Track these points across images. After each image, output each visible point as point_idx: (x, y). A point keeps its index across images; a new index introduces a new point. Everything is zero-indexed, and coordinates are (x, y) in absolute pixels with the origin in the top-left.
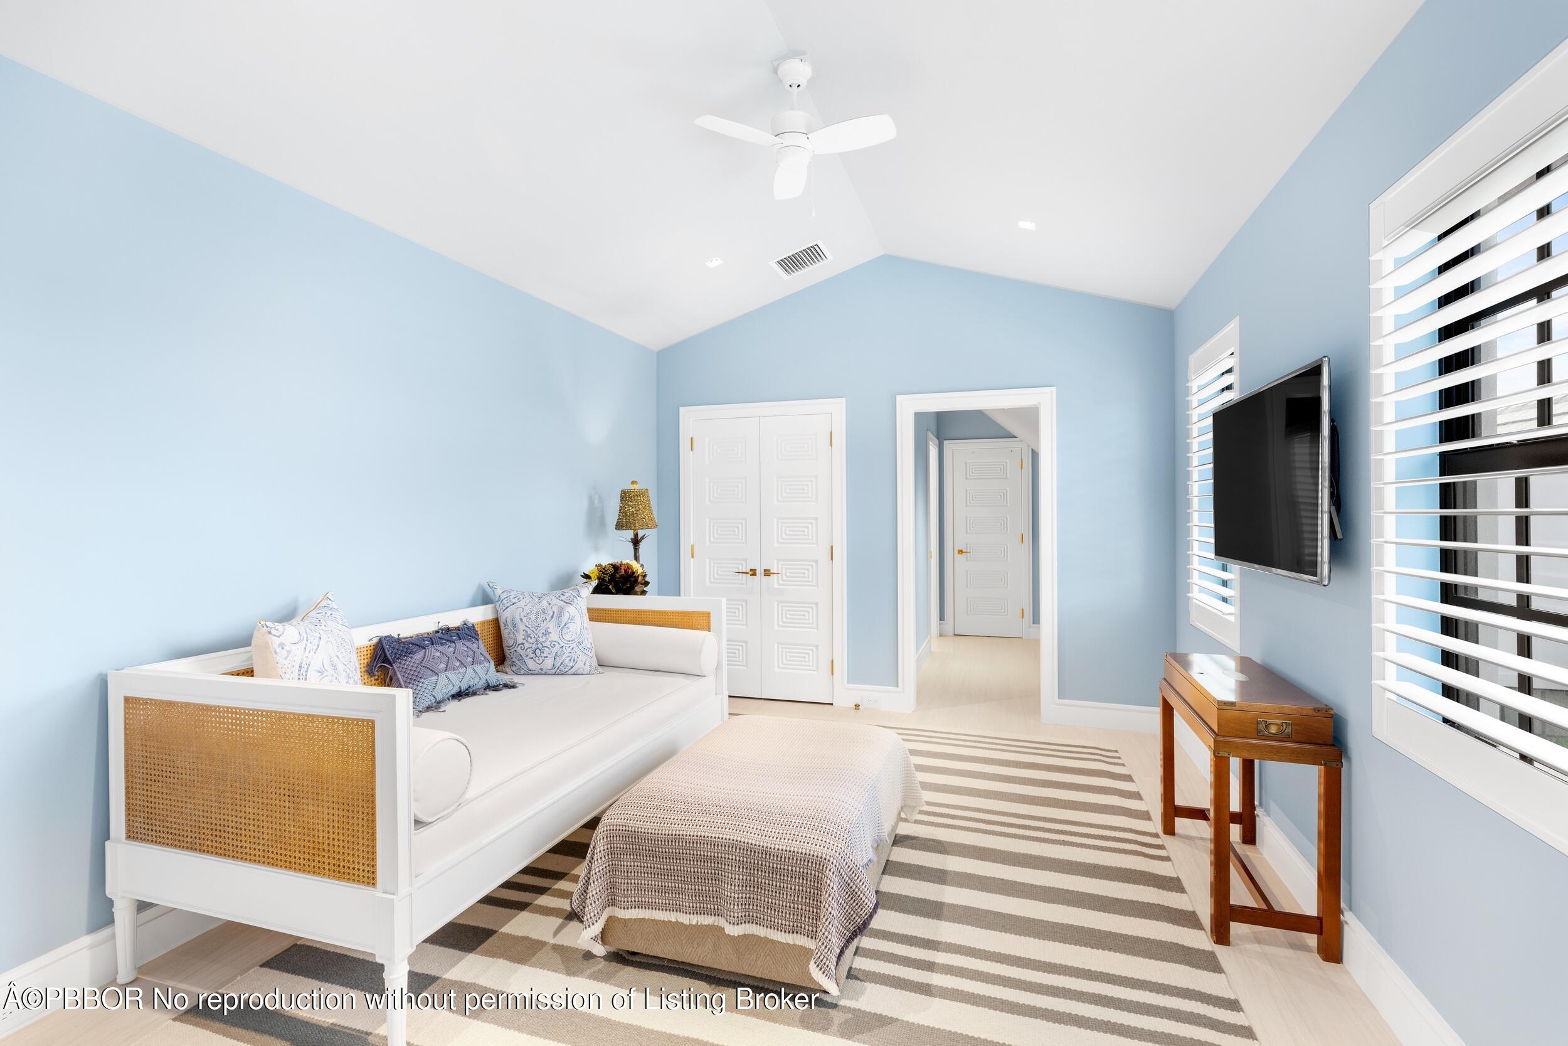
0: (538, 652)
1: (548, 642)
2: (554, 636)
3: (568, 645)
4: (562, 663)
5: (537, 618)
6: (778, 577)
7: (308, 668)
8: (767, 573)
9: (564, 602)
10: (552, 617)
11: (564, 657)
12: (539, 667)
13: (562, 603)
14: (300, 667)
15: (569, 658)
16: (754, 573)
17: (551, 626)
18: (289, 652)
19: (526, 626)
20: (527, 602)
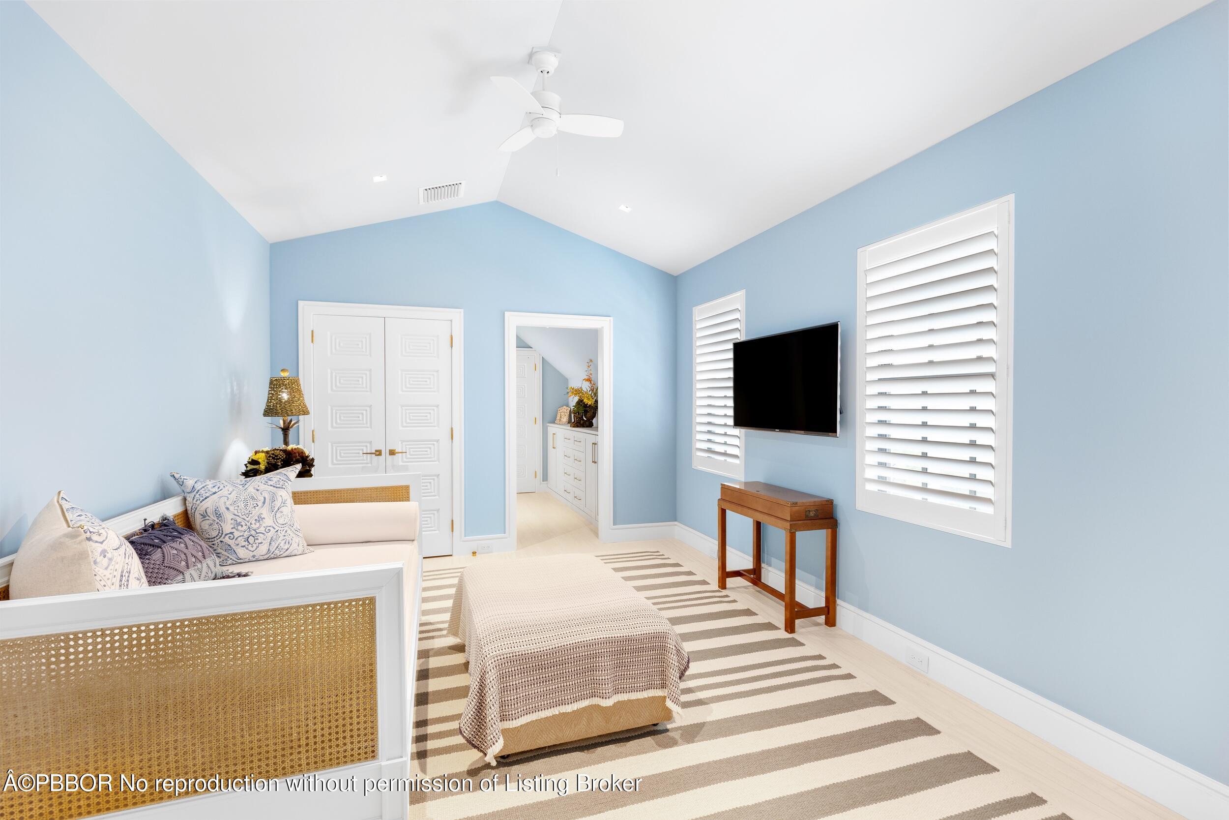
0: (251, 540)
1: (263, 527)
2: (268, 521)
3: (283, 529)
4: (277, 547)
5: (246, 505)
6: (402, 456)
7: (128, 576)
8: (392, 453)
9: (274, 487)
10: (264, 503)
11: (279, 541)
12: (252, 554)
13: (272, 487)
14: (122, 576)
15: (284, 541)
16: (378, 453)
17: (265, 512)
18: (110, 560)
19: (235, 515)
20: (231, 489)
